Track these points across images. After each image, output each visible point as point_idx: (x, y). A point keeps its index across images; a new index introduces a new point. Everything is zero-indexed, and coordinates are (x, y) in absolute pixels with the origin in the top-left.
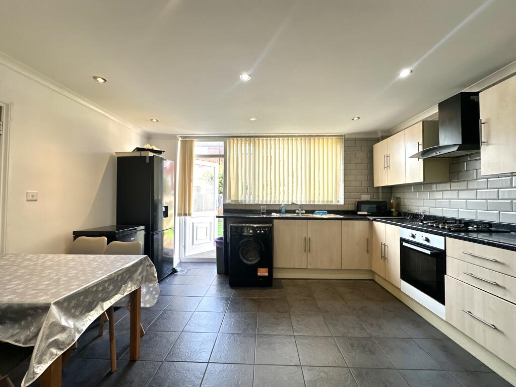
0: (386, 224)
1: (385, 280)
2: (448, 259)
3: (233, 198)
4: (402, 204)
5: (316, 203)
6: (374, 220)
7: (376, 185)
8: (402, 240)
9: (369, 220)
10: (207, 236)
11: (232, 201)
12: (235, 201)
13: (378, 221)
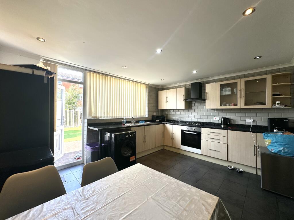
0: (173, 125)
1: (172, 147)
2: (202, 135)
3: (93, 115)
4: (168, 116)
5: (138, 117)
6: (167, 124)
7: (160, 108)
8: (182, 131)
9: (163, 124)
10: (57, 147)
11: (92, 117)
12: (94, 117)
13: (168, 124)
